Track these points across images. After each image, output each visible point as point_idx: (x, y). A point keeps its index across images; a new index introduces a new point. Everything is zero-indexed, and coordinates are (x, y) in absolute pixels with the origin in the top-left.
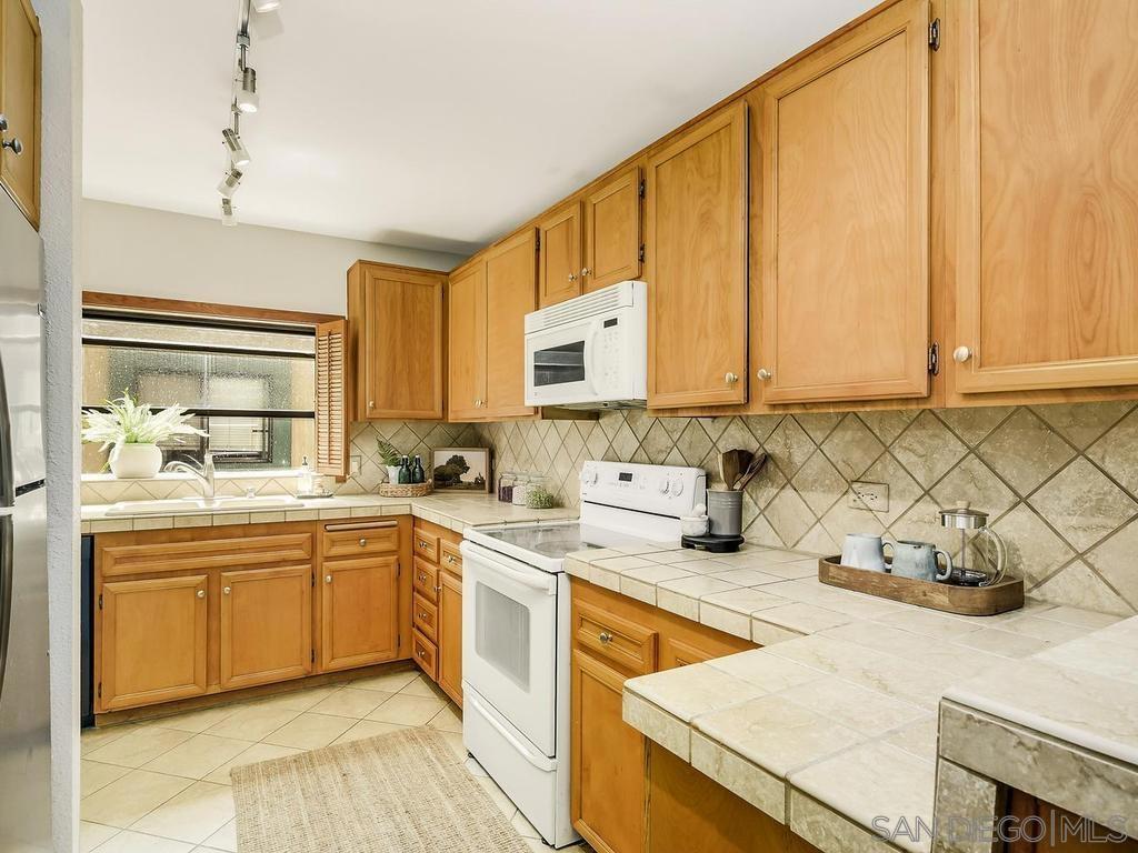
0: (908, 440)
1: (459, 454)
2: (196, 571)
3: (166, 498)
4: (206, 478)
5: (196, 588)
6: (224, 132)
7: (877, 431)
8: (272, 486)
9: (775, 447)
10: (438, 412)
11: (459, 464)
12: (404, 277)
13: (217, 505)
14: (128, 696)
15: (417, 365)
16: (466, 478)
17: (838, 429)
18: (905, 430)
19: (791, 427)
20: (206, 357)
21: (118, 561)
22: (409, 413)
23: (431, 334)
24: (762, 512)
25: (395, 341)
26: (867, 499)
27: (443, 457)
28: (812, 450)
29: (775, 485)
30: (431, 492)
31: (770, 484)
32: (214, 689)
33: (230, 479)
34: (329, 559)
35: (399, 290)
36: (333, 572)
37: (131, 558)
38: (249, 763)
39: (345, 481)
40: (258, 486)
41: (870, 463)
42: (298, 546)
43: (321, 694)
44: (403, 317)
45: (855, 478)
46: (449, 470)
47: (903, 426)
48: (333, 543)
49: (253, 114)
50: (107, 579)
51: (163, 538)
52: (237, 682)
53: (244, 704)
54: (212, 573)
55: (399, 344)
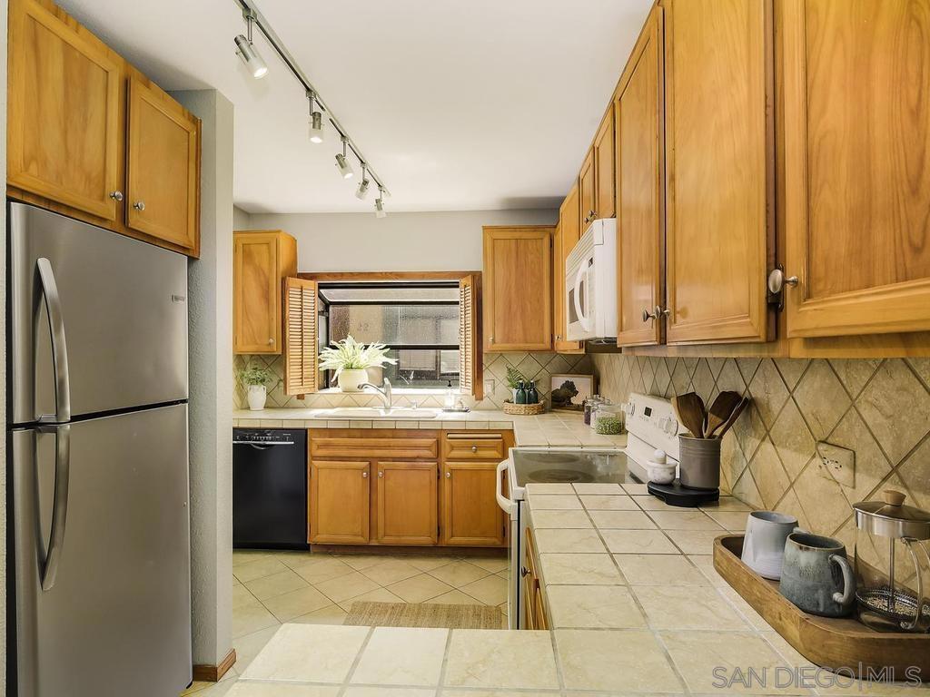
0: (874, 394)
1: (570, 379)
2: (363, 459)
3: (365, 406)
4: (385, 394)
5: (362, 470)
6: (337, 157)
7: (843, 378)
8: (431, 401)
9: (756, 391)
10: (548, 346)
11: (570, 388)
12: (517, 235)
13: (391, 413)
14: (325, 536)
15: (529, 306)
16: (576, 400)
17: (808, 373)
18: (870, 380)
19: (768, 367)
20: (399, 308)
21: (319, 447)
22: (522, 345)
23: (541, 279)
24: (748, 466)
25: (510, 287)
26: (832, 466)
27: (559, 382)
28: (785, 397)
29: (757, 436)
30: (543, 411)
31: (753, 435)
32: (374, 543)
33: (403, 395)
34: (450, 459)
35: (513, 247)
36: (452, 471)
37: (326, 445)
38: (365, 601)
39: (482, 399)
40: (420, 400)
41: (836, 419)
42: (428, 448)
43: (444, 562)
44: (517, 267)
45: (823, 438)
46: (562, 393)
47: (869, 374)
48: (452, 448)
49: (320, 144)
50: (315, 458)
51: (345, 435)
52: (388, 540)
53: (395, 557)
54: (372, 461)
55: (513, 290)
